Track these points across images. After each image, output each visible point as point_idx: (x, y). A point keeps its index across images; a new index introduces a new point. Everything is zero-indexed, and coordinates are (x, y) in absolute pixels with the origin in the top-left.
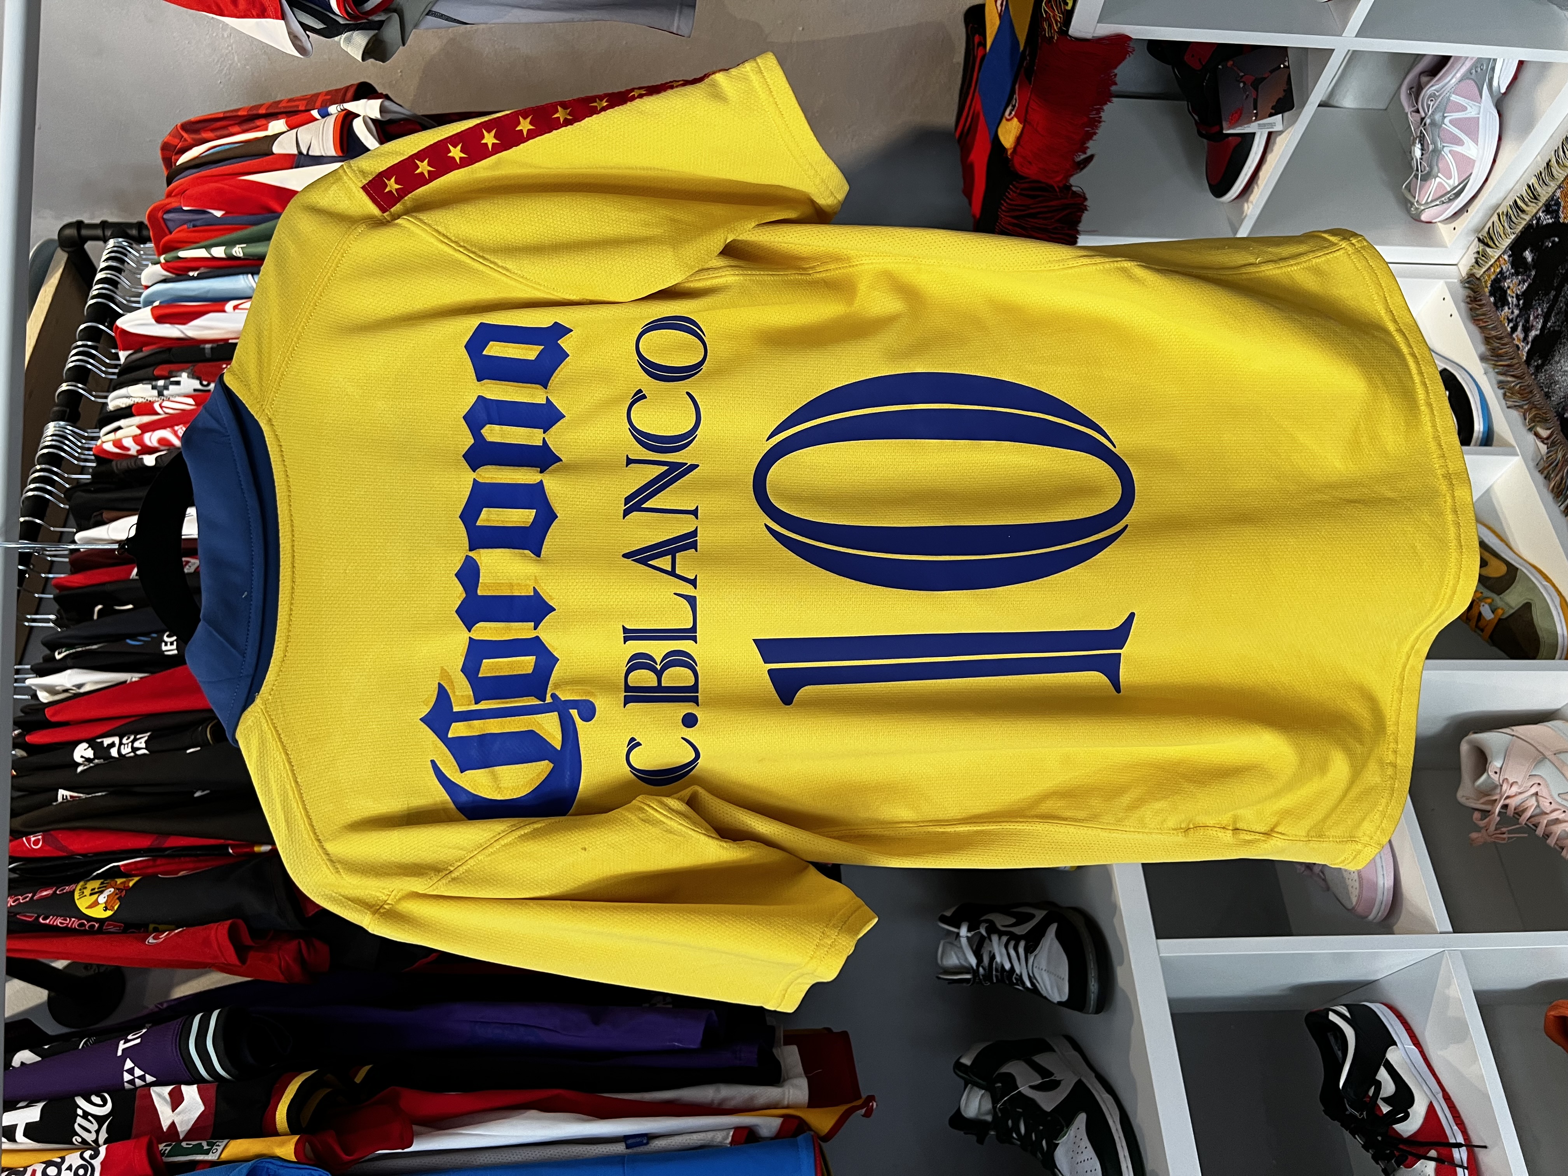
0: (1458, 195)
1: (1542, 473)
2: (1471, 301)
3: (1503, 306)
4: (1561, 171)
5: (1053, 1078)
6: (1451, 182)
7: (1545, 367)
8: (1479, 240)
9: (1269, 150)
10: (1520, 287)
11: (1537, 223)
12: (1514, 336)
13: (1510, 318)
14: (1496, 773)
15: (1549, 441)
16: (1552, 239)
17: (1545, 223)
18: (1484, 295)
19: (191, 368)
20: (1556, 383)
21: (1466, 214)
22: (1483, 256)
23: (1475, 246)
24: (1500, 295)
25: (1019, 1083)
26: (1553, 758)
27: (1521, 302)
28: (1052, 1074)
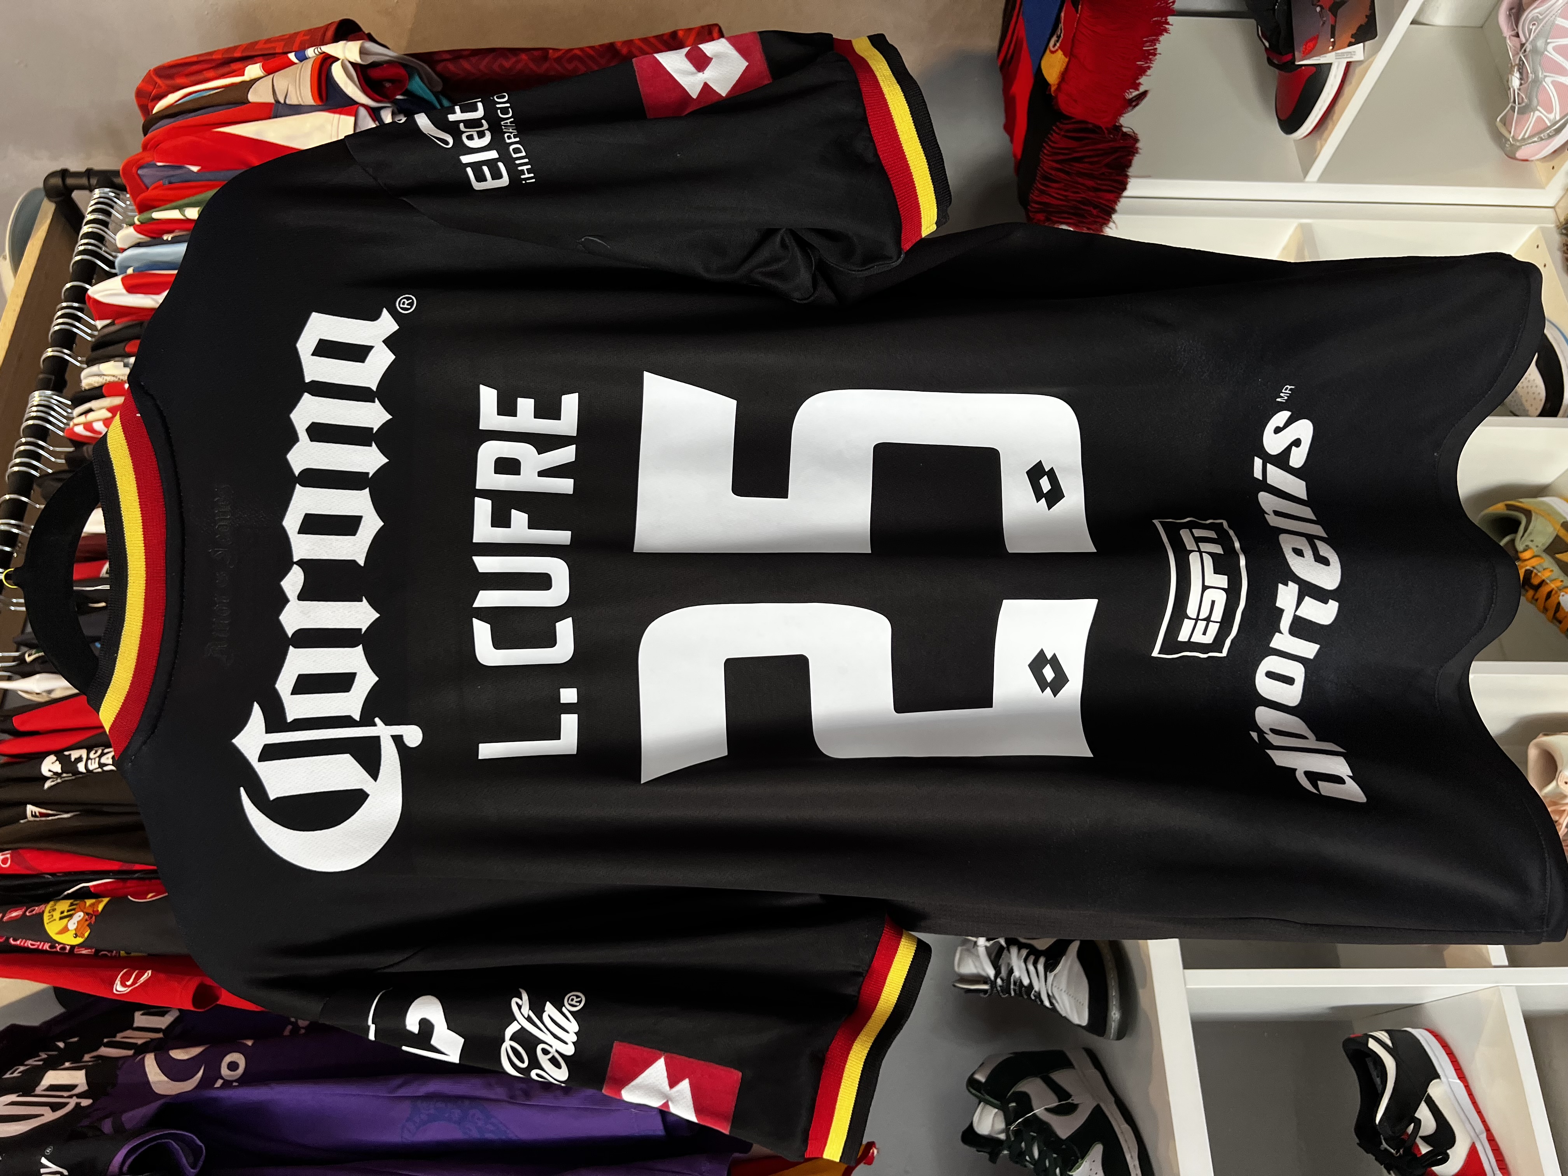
0: (1558, 131)
6: (1551, 116)
25: (1034, 1104)
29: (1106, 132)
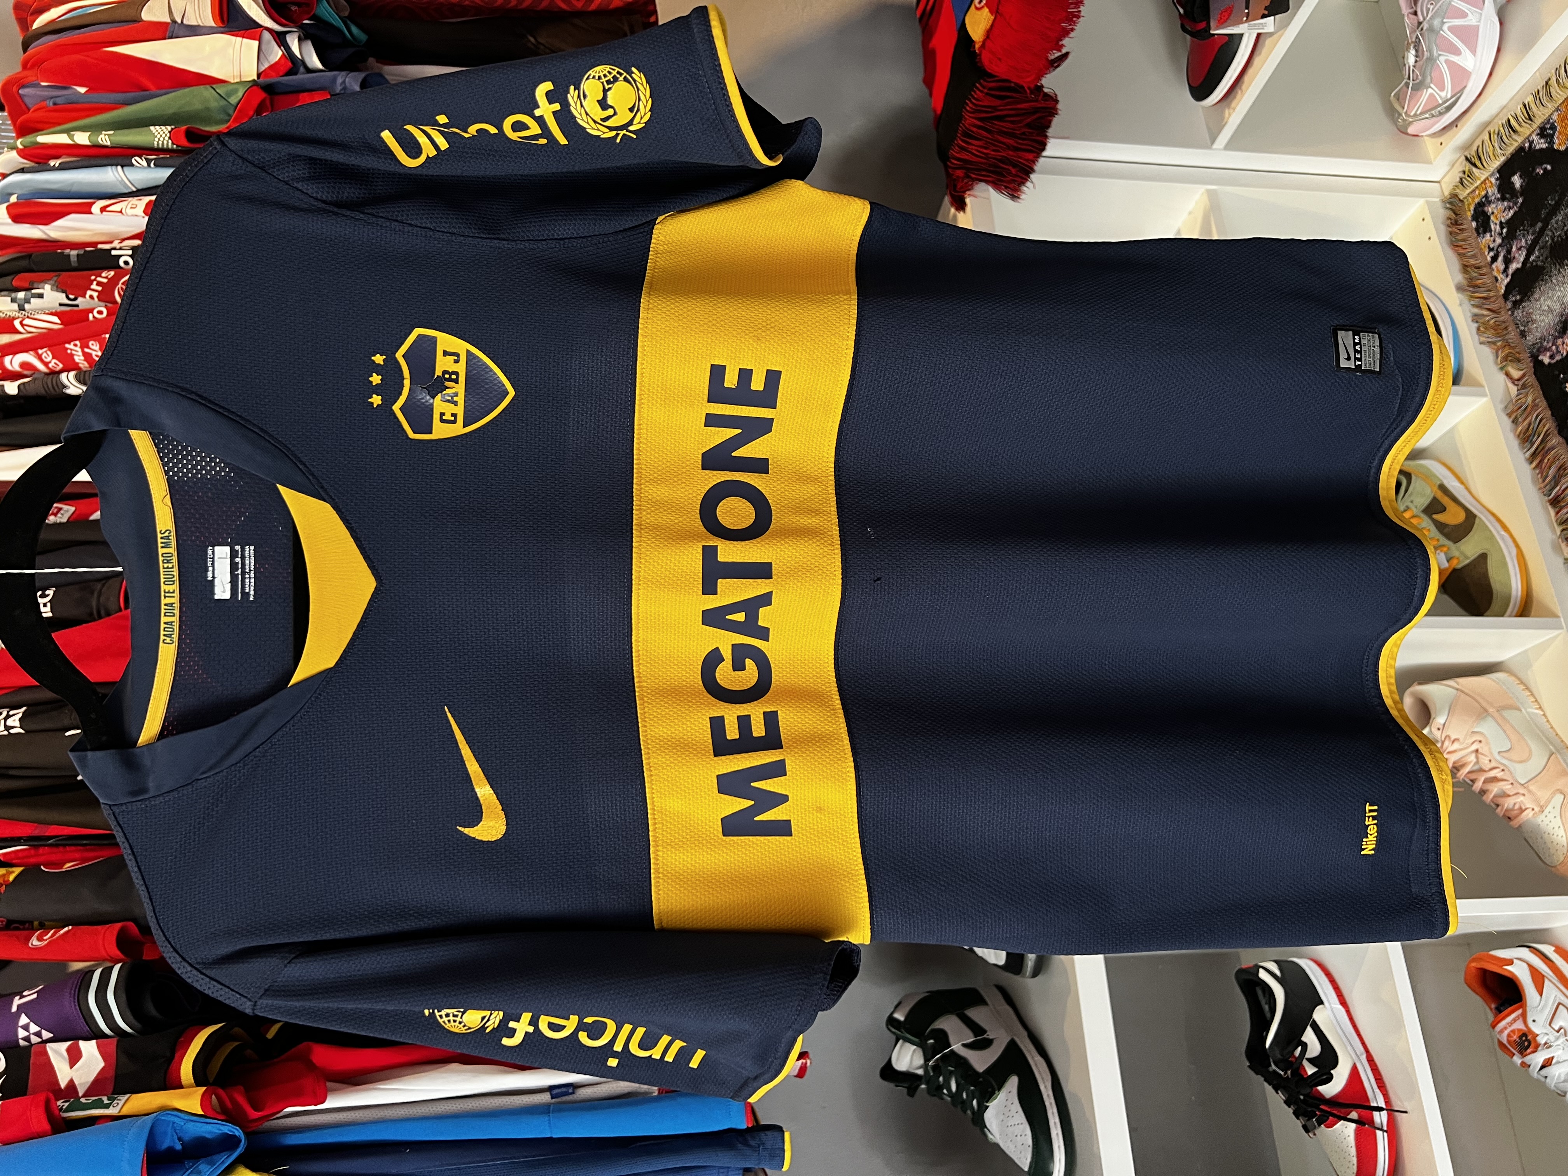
0: (1449, 108)
1: (1510, 417)
2: (1451, 223)
3: (1485, 232)
4: (1560, 92)
5: (985, 1036)
6: (1443, 94)
7: (1524, 304)
8: (1467, 158)
9: (1257, 52)
10: (1504, 215)
11: (1530, 146)
12: (1494, 266)
13: (1491, 246)
14: (1439, 729)
15: (1521, 383)
16: (1545, 165)
17: (1537, 147)
18: (1466, 219)
19: (55, 278)
20: (1533, 321)
21: (1455, 128)
22: (1468, 176)
23: (1462, 163)
24: (1483, 221)
25: (952, 1039)
26: (1496, 715)
27: (1505, 230)
28: (984, 1032)
29: (1028, 91)
